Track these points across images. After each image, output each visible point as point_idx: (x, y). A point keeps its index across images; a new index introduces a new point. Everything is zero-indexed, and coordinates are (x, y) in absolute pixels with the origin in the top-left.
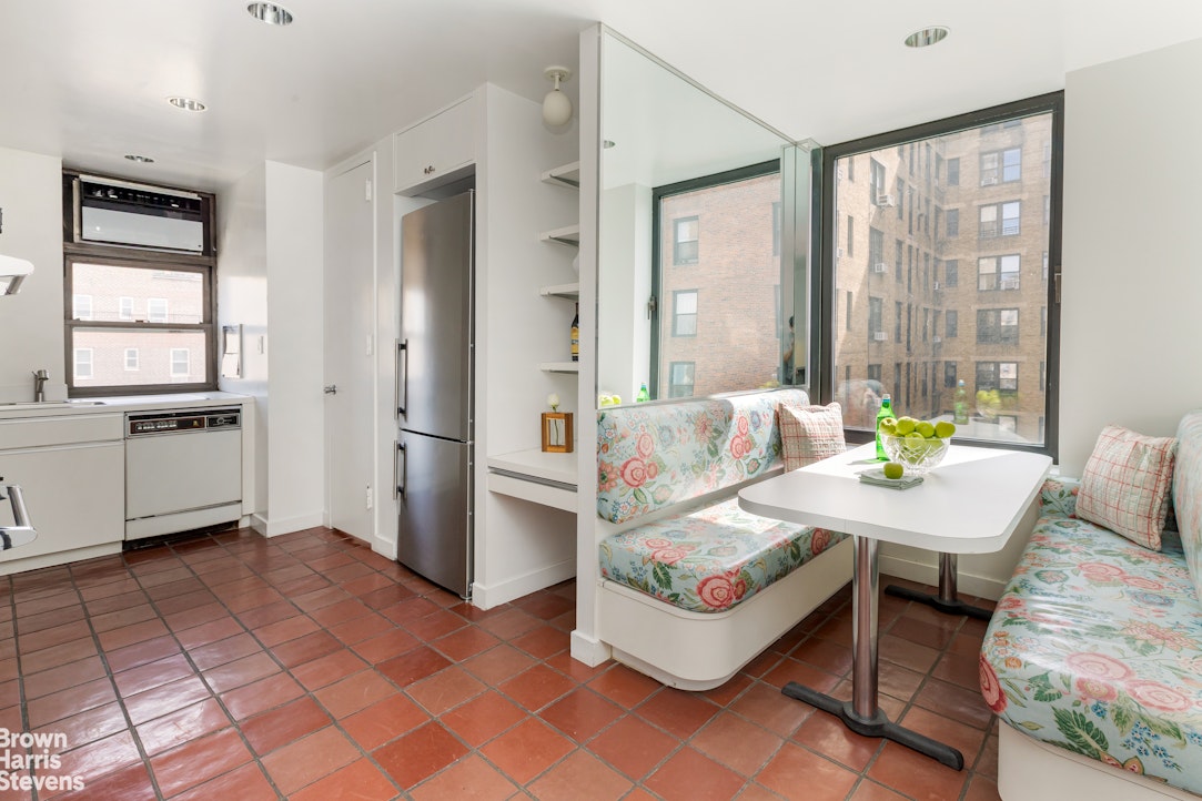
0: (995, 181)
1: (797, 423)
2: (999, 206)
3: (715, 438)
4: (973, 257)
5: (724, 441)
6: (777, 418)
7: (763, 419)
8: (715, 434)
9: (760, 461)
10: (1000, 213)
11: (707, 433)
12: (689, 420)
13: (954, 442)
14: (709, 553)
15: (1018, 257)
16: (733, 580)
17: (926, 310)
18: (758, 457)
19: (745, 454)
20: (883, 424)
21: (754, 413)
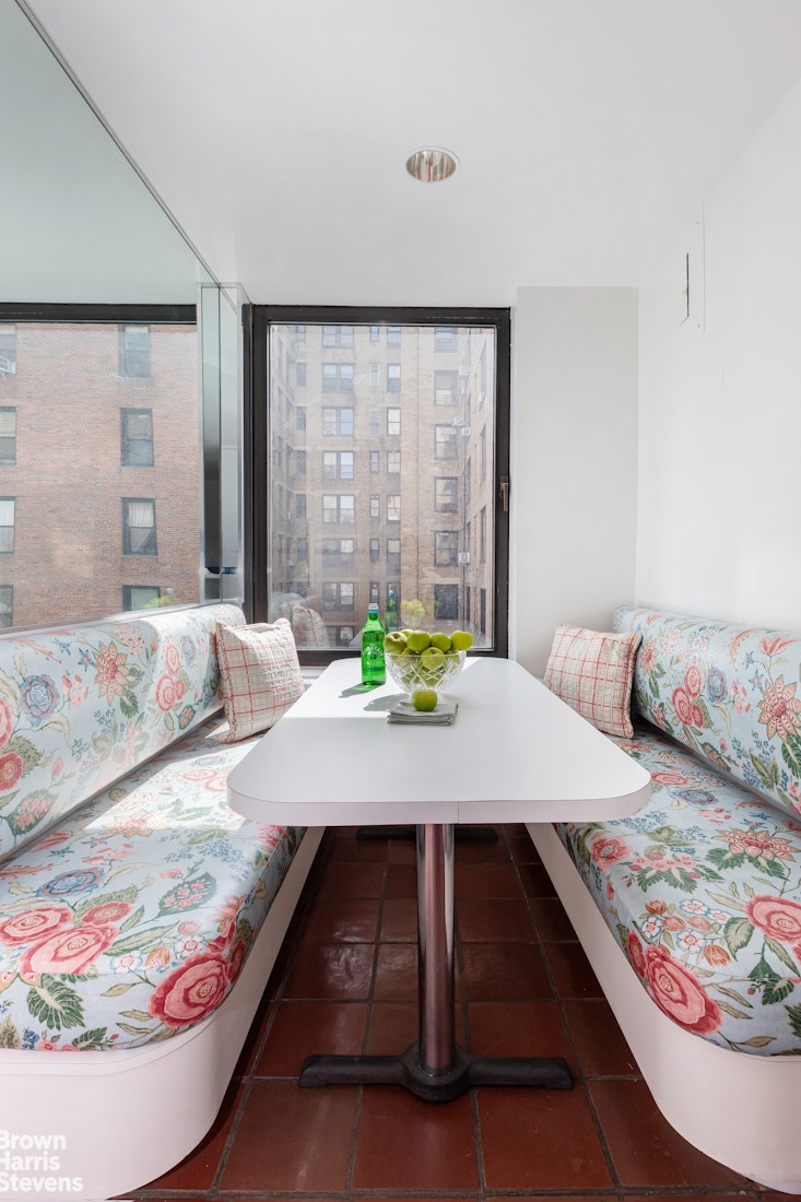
0: (334, 433)
1: (244, 648)
2: (338, 453)
3: (132, 685)
4: (318, 494)
5: (146, 689)
6: (215, 642)
7: (197, 646)
8: (131, 678)
9: (195, 708)
10: (338, 458)
11: (119, 678)
12: (85, 660)
13: (470, 654)
14: (164, 911)
15: (352, 498)
16: (226, 952)
17: (281, 536)
18: (192, 703)
19: (177, 701)
20: (389, 640)
21: (186, 639)
